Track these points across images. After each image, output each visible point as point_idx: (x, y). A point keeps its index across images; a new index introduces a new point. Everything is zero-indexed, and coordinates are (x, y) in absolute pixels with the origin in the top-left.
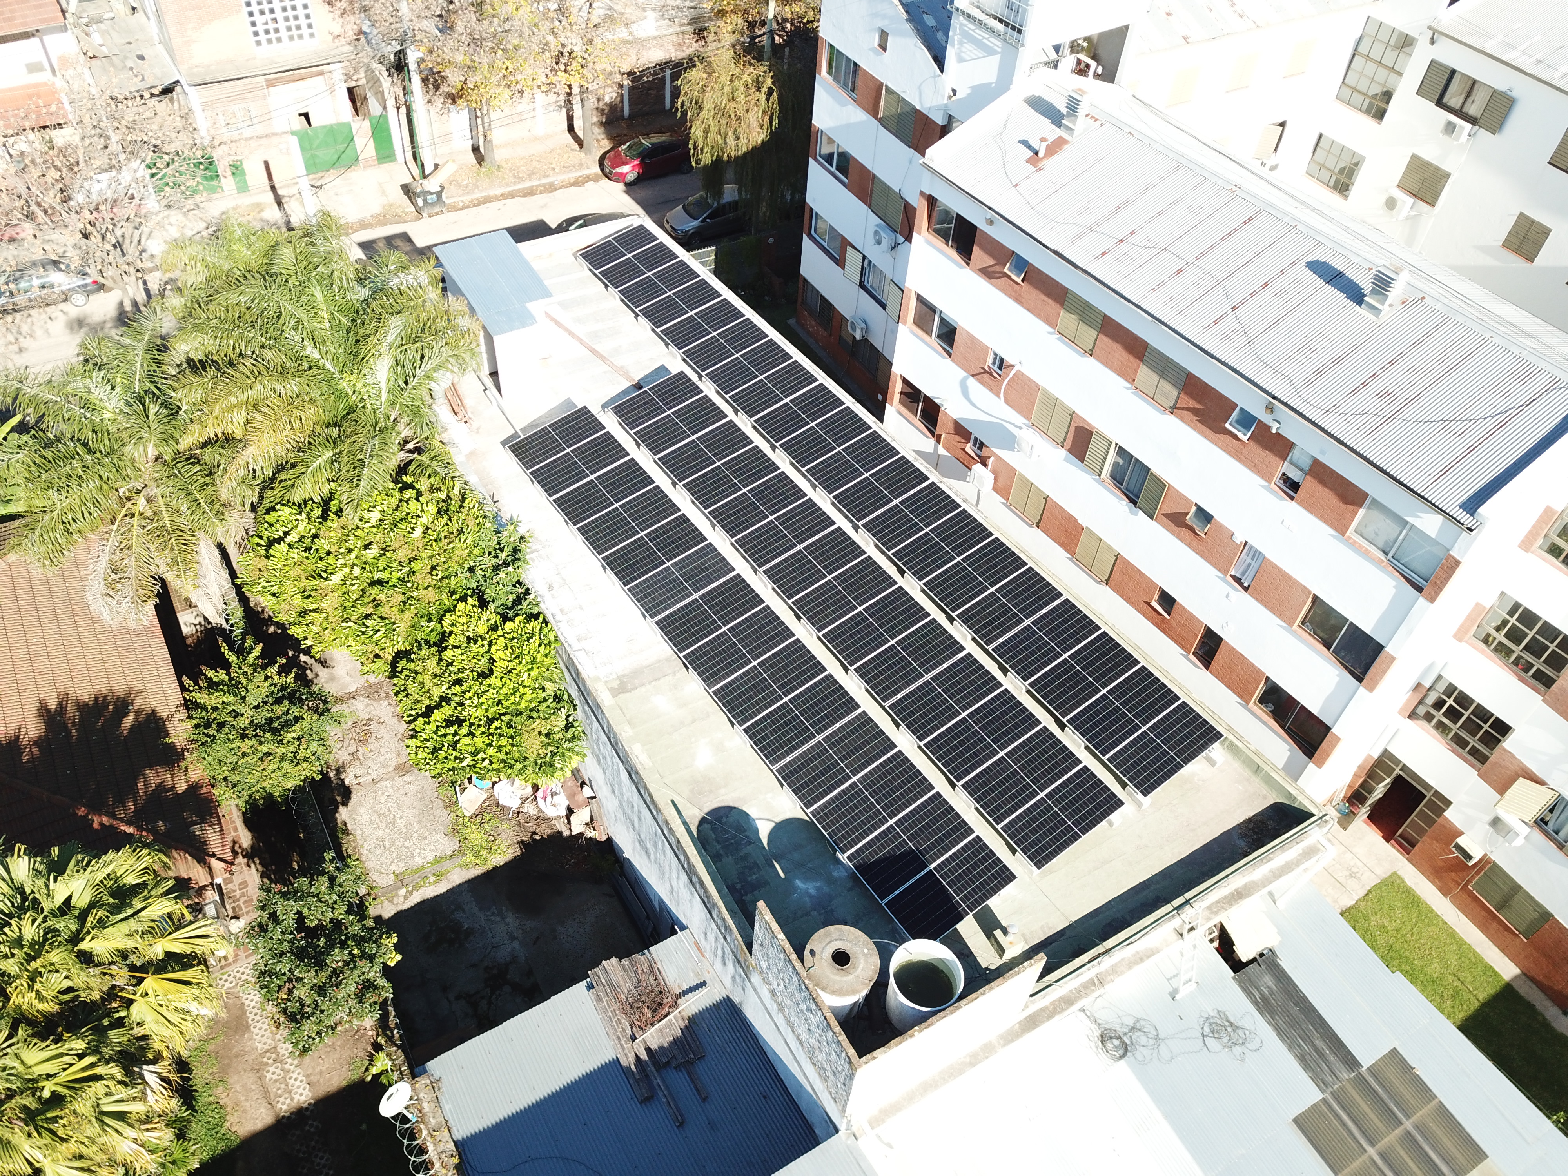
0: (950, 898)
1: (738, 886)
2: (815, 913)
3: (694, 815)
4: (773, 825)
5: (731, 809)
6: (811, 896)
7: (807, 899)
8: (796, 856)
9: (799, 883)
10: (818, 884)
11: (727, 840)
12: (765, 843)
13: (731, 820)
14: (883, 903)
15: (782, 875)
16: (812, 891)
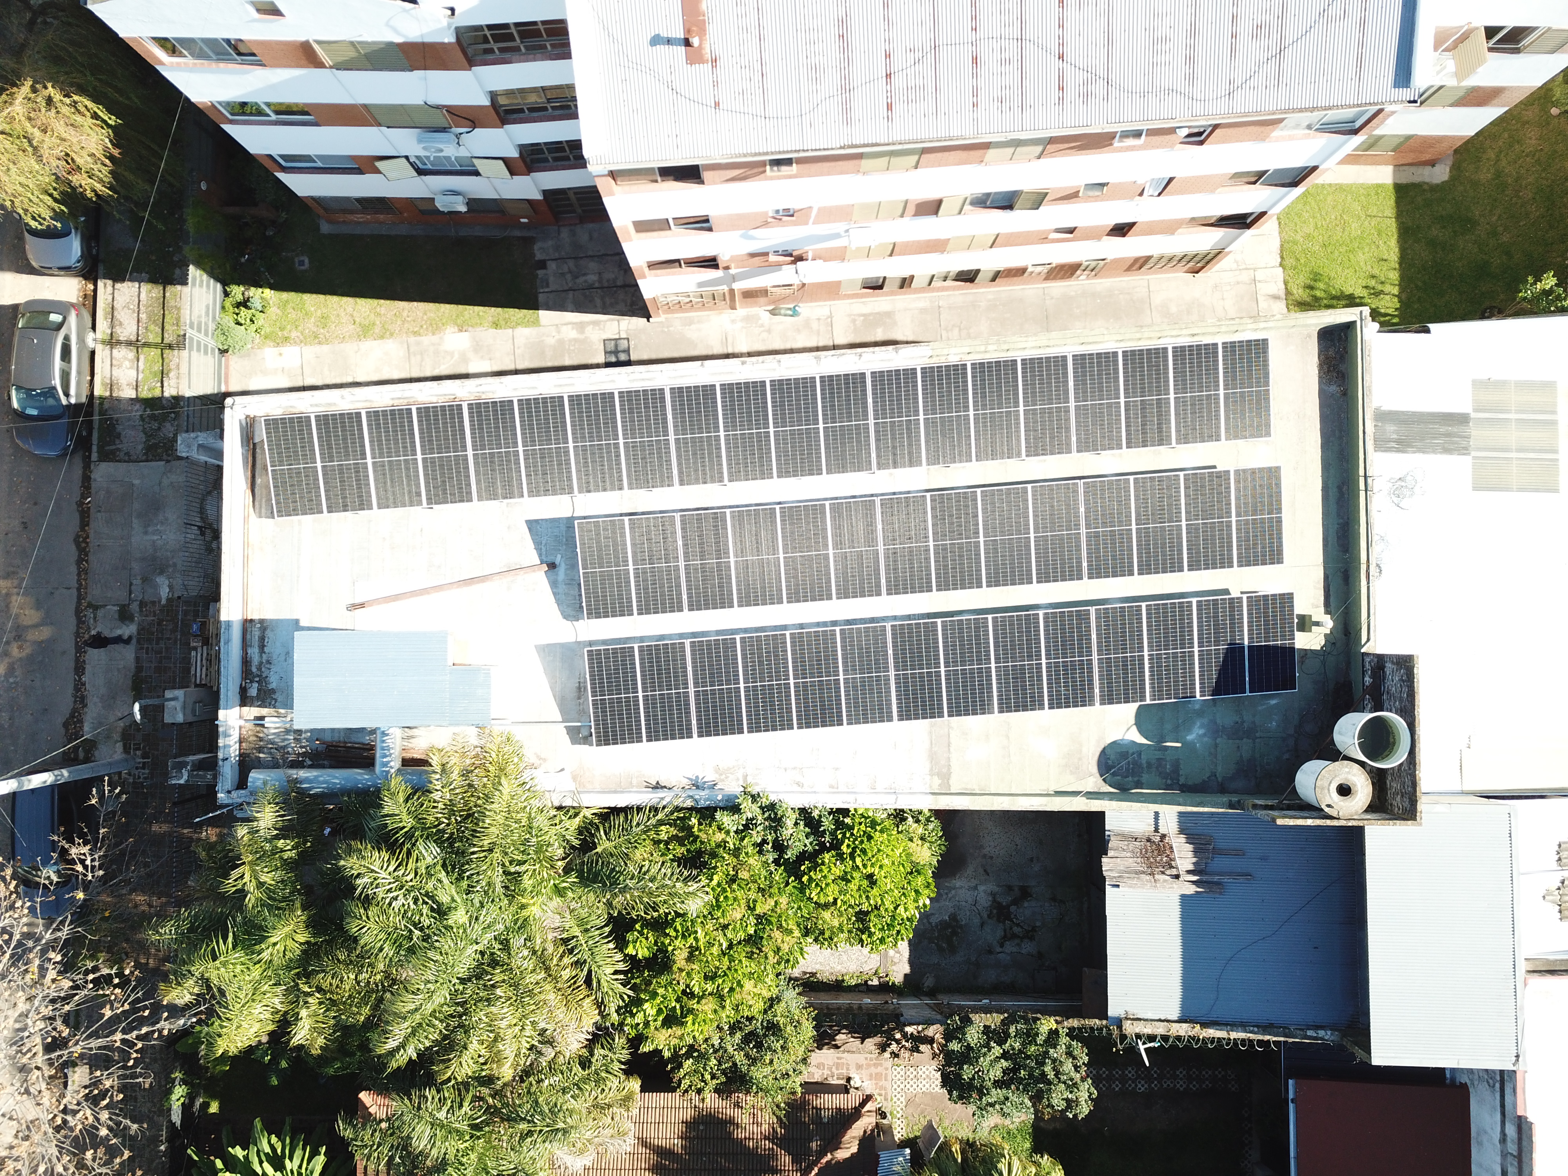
0: (1275, 647)
1: (1169, 782)
2: (1219, 740)
3: (1094, 782)
4: (1134, 727)
5: (1103, 752)
6: (1204, 735)
7: (1206, 739)
8: (1168, 726)
9: (1190, 738)
10: (1198, 724)
11: (1127, 770)
12: (1145, 741)
13: (1112, 757)
14: (1248, 694)
15: (1179, 745)
16: (1201, 732)
